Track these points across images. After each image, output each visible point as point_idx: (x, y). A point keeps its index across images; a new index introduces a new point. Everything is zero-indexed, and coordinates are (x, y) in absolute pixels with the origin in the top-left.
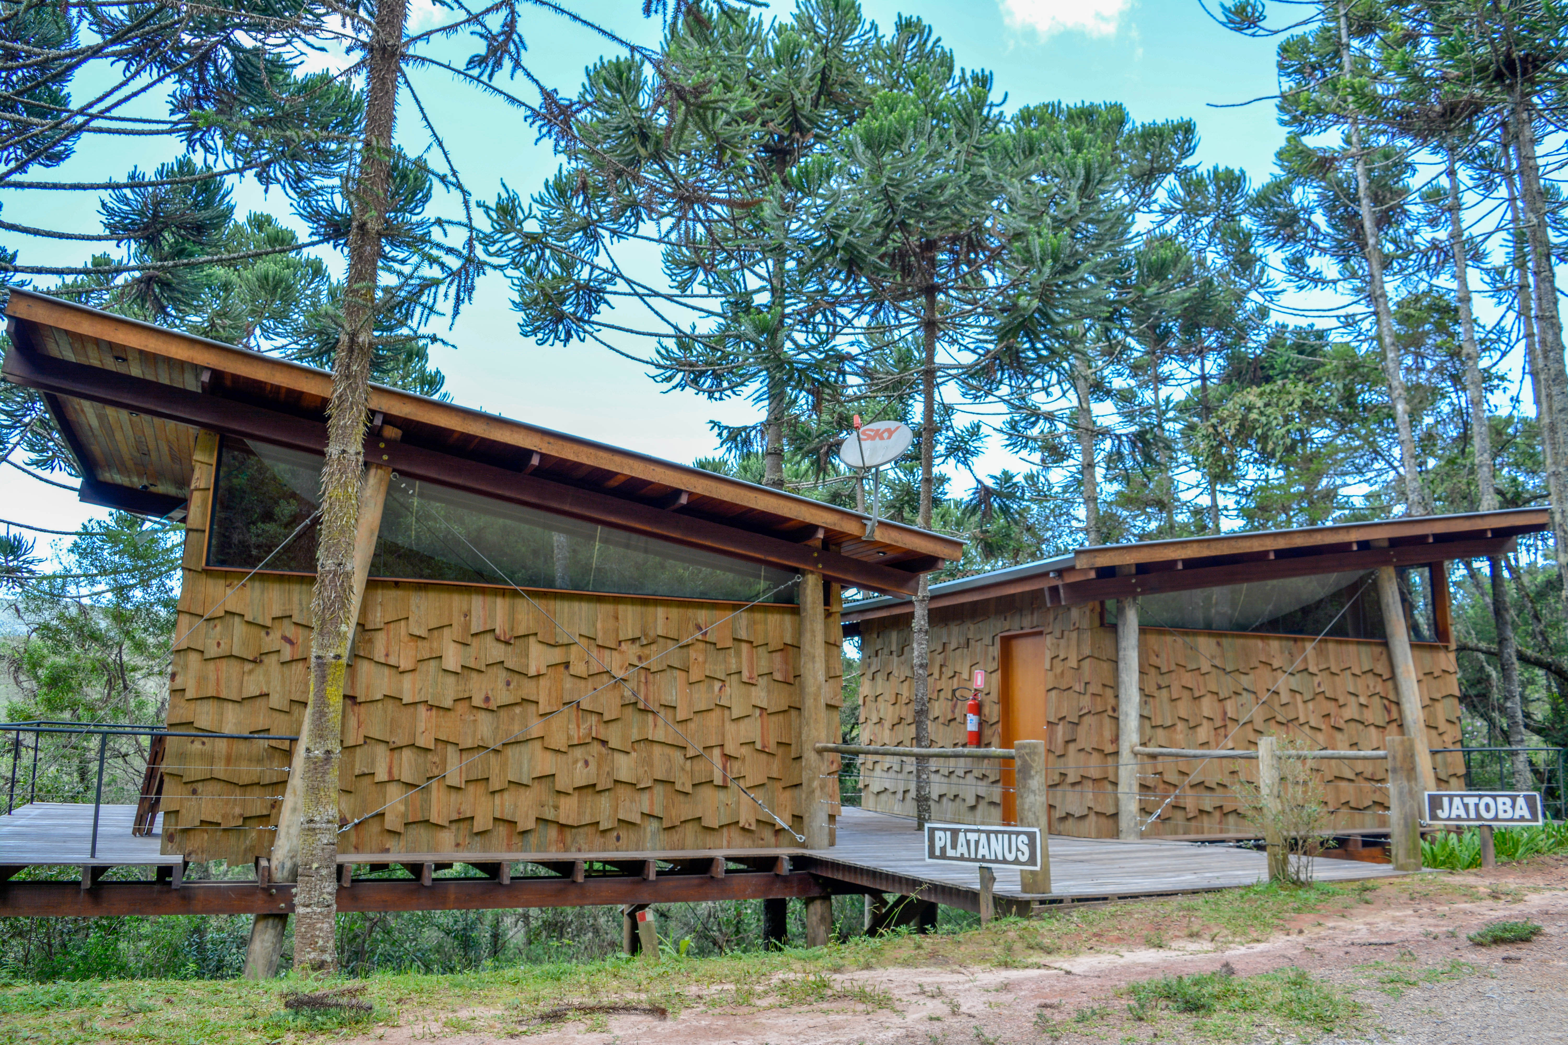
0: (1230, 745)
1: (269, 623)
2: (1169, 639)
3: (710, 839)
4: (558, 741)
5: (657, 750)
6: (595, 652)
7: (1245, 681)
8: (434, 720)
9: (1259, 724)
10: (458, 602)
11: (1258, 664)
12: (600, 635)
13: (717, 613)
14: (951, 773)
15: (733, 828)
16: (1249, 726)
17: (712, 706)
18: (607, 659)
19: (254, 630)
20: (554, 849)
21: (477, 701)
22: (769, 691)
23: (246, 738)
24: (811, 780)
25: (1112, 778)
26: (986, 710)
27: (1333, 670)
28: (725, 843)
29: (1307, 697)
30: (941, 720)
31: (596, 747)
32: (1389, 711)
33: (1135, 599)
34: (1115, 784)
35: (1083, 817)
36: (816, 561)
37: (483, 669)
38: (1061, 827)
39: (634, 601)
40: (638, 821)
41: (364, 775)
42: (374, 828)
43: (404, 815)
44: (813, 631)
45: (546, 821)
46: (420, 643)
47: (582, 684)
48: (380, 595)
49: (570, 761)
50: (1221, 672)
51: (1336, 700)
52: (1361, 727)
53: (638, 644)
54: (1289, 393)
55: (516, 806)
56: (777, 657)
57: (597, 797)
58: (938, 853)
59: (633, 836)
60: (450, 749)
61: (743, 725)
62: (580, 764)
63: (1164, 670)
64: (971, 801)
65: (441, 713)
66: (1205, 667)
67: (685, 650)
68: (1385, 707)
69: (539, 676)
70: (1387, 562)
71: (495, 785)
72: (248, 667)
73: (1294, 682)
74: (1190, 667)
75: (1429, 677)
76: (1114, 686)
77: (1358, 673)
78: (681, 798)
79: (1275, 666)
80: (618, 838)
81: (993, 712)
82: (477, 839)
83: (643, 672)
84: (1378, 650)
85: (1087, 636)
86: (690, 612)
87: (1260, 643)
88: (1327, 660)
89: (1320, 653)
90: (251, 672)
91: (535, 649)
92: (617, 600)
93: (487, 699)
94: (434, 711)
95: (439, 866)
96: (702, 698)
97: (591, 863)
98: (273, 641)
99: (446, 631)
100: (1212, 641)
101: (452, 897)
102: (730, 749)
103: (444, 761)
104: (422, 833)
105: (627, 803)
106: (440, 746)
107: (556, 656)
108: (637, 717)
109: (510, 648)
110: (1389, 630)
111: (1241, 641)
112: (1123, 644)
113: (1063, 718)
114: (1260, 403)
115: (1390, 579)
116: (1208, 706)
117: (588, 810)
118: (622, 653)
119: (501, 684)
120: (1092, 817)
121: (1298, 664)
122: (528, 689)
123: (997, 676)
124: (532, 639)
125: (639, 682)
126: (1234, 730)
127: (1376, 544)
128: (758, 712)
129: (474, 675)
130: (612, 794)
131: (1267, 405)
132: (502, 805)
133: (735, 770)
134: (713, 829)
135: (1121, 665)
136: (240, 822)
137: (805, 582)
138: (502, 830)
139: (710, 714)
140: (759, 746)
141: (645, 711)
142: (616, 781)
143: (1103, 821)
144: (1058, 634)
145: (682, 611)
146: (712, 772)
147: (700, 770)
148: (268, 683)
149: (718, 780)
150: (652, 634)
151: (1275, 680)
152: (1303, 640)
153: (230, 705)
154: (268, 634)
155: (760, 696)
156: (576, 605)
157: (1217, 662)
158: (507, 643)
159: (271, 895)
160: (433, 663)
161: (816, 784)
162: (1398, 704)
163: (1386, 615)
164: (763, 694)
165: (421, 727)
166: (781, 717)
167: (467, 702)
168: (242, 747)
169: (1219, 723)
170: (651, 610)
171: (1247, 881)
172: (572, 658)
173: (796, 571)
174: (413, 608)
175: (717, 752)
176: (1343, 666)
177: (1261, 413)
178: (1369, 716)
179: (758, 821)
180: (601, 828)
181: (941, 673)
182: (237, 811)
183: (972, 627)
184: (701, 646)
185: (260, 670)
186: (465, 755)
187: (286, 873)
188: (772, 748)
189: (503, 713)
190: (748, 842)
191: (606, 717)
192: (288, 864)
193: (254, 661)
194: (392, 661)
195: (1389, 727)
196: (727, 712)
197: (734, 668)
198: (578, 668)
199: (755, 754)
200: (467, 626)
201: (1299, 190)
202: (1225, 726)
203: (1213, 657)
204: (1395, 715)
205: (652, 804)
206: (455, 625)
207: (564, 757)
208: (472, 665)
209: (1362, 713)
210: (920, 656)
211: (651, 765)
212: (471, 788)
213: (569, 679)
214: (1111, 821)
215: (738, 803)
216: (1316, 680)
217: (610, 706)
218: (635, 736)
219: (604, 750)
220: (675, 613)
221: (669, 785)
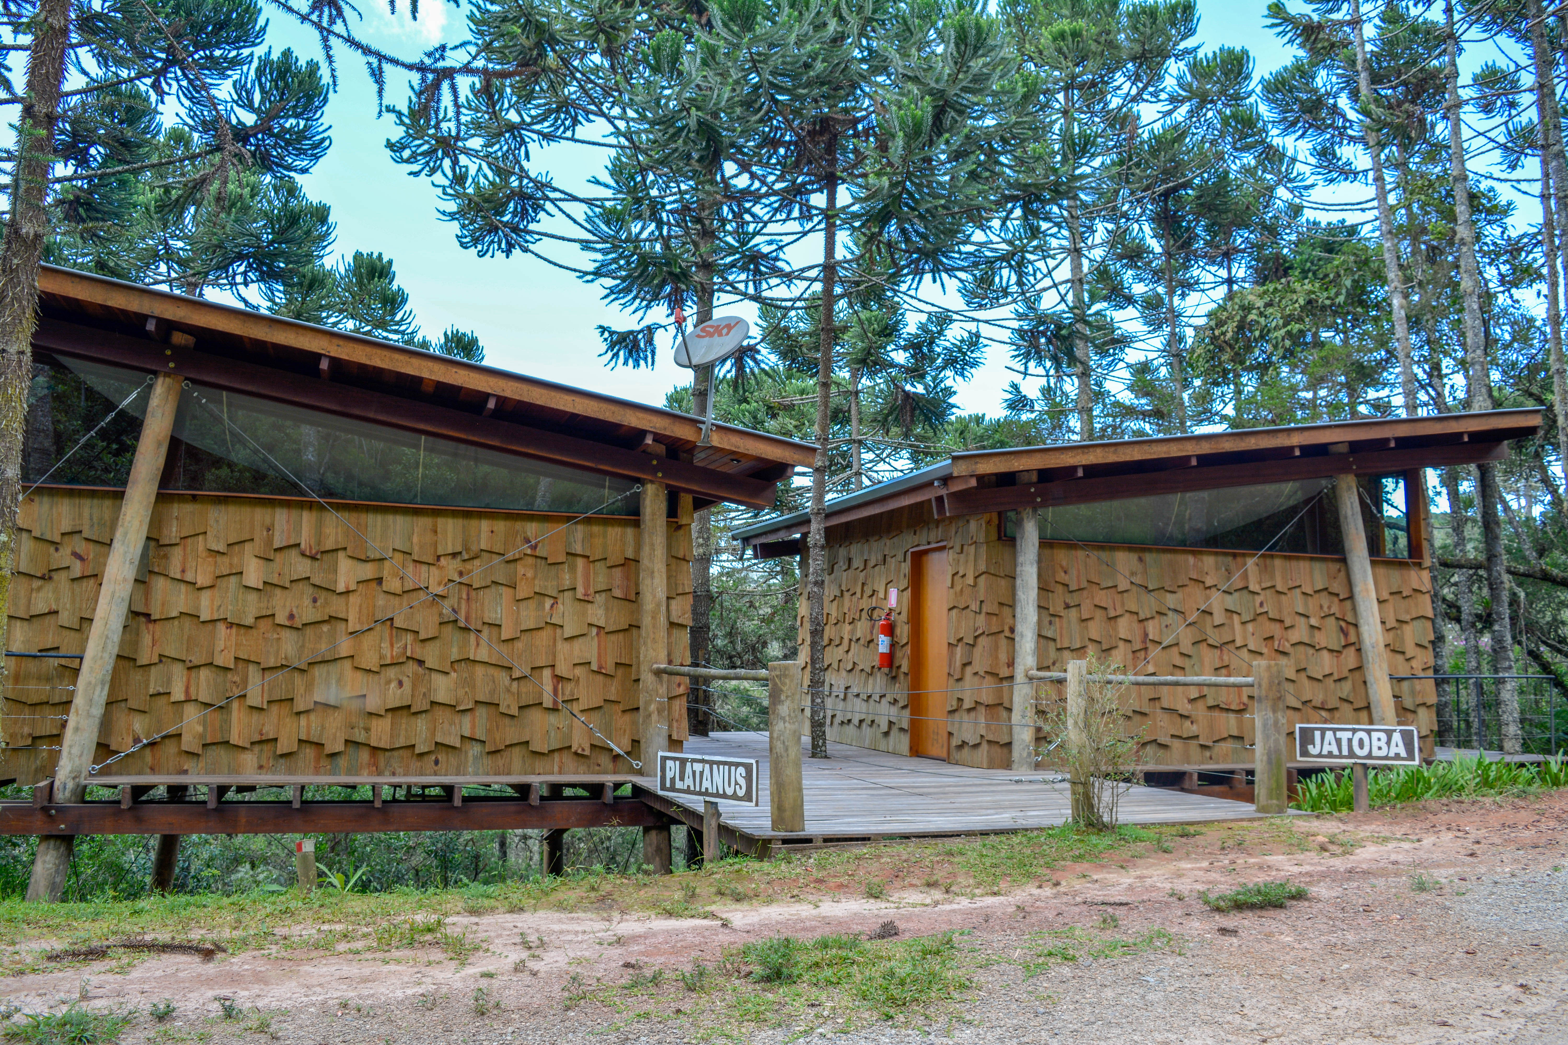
0: (1151, 669)
1: (57, 539)
2: (1081, 554)
3: (539, 764)
4: (370, 660)
5: (480, 671)
6: (411, 567)
7: (1171, 600)
8: (233, 638)
9: (1186, 646)
10: (261, 515)
11: (1187, 582)
12: (416, 549)
13: (547, 525)
14: (869, 697)
15: (565, 754)
16: (1175, 650)
17: (542, 625)
18: (424, 575)
19: (42, 546)
20: (366, 772)
21: (281, 619)
22: (607, 609)
23: (35, 657)
24: (648, 703)
25: (1006, 704)
26: (898, 631)
27: (1279, 588)
28: (556, 769)
29: (1246, 617)
30: (862, 641)
31: (412, 667)
32: (1346, 634)
33: (1035, 510)
34: (1010, 710)
35: (976, 746)
36: (654, 470)
37: (287, 585)
38: (956, 755)
39: (454, 514)
40: (458, 745)
41: (159, 694)
42: (170, 748)
43: (202, 736)
44: (652, 545)
45: (357, 744)
46: (219, 559)
47: (396, 601)
48: (176, 510)
49: (383, 681)
50: (1142, 591)
51: (1281, 621)
52: (1311, 651)
53: (459, 558)
54: (1294, 292)
55: (323, 728)
56: (618, 573)
57: (413, 719)
58: (668, 785)
59: (453, 760)
60: (251, 668)
61: (577, 644)
62: (393, 685)
63: (1073, 587)
64: (884, 727)
65: (242, 631)
66: (1123, 585)
67: (512, 566)
68: (1341, 629)
69: (348, 592)
70: (1346, 470)
71: (300, 706)
72: (36, 583)
73: (1230, 602)
74: (1104, 585)
75: (1397, 597)
76: (1010, 604)
77: (1310, 592)
78: (507, 721)
79: (1208, 584)
80: (437, 762)
81: (903, 632)
82: (282, 761)
83: (464, 590)
84: (1334, 567)
85: (983, 549)
86: (518, 525)
87: (1191, 559)
88: (1272, 577)
89: (1264, 570)
90: (39, 589)
91: (344, 564)
92: (436, 513)
93: (291, 616)
94: (234, 630)
95: (241, 789)
96: (529, 617)
97: (409, 787)
98: (63, 557)
99: (248, 546)
100: (1133, 557)
101: (243, 820)
102: (562, 670)
103: (245, 681)
104: (221, 753)
105: (446, 725)
106: (241, 665)
107: (368, 571)
108: (458, 636)
109: (317, 564)
110: (1347, 545)
111: (1168, 557)
112: (1021, 559)
113: (960, 640)
114: (1260, 303)
115: (1349, 488)
116: (1125, 627)
117: (403, 733)
118: (441, 568)
119: (307, 601)
120: (985, 746)
121: (1236, 580)
122: (337, 607)
123: (908, 594)
124: (341, 555)
125: (460, 598)
126: (1155, 652)
127: (1333, 449)
128: (594, 631)
129: (278, 591)
130: (430, 715)
131: (1269, 305)
132: (309, 726)
133: (567, 692)
134: (543, 754)
135: (1018, 582)
136: (29, 742)
137: (645, 492)
138: (309, 753)
139: (540, 633)
140: (594, 667)
141: (466, 629)
142: (433, 703)
143: (996, 750)
144: (958, 548)
145: (509, 523)
146: (541, 694)
147: (527, 692)
148: (57, 600)
149: (548, 702)
150: (475, 548)
151: (1208, 598)
152: (1244, 555)
153: (18, 623)
154: (57, 550)
155: (597, 614)
156: (390, 518)
157: (1137, 580)
158: (313, 558)
159: (50, 816)
160: (233, 580)
161: (653, 707)
162: (1356, 626)
163: (1344, 527)
164: (601, 612)
165: (220, 645)
166: (621, 636)
167: (270, 619)
168: (32, 666)
169: (1138, 646)
170: (474, 523)
171: (1046, 822)
172: (385, 574)
173: (638, 480)
174: (212, 522)
175: (547, 673)
176: (1291, 584)
177: (1261, 314)
178: (1321, 639)
179: (593, 746)
180: (417, 751)
181: (863, 591)
182: (26, 730)
183: (888, 542)
184: (530, 561)
185: (49, 587)
186: (267, 674)
187: (68, 794)
188: (610, 668)
189: (309, 631)
190: (582, 768)
191: (422, 636)
192: (70, 785)
193: (42, 578)
194: (189, 577)
195: (1345, 652)
196: (559, 631)
197: (567, 584)
198: (393, 585)
199: (591, 676)
200: (270, 541)
201: (1323, 73)
202: (1146, 649)
203: (1133, 574)
204: (1352, 638)
205: (473, 726)
206: (257, 539)
207: (377, 677)
208: (275, 581)
209: (1312, 636)
210: (816, 572)
211: (474, 687)
212: (275, 708)
213: (382, 595)
214: (1005, 750)
215: (571, 727)
216: (1258, 599)
217: (427, 624)
218: (455, 656)
219: (420, 670)
220: (501, 526)
221: (493, 708)
